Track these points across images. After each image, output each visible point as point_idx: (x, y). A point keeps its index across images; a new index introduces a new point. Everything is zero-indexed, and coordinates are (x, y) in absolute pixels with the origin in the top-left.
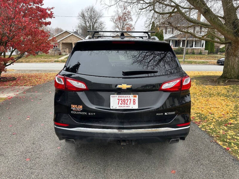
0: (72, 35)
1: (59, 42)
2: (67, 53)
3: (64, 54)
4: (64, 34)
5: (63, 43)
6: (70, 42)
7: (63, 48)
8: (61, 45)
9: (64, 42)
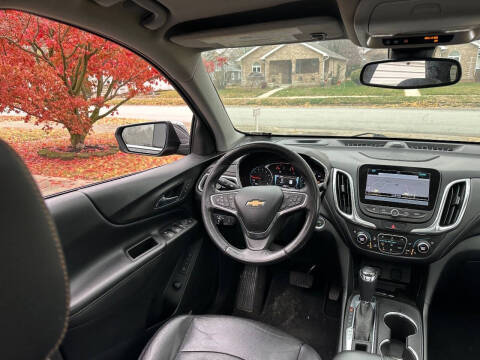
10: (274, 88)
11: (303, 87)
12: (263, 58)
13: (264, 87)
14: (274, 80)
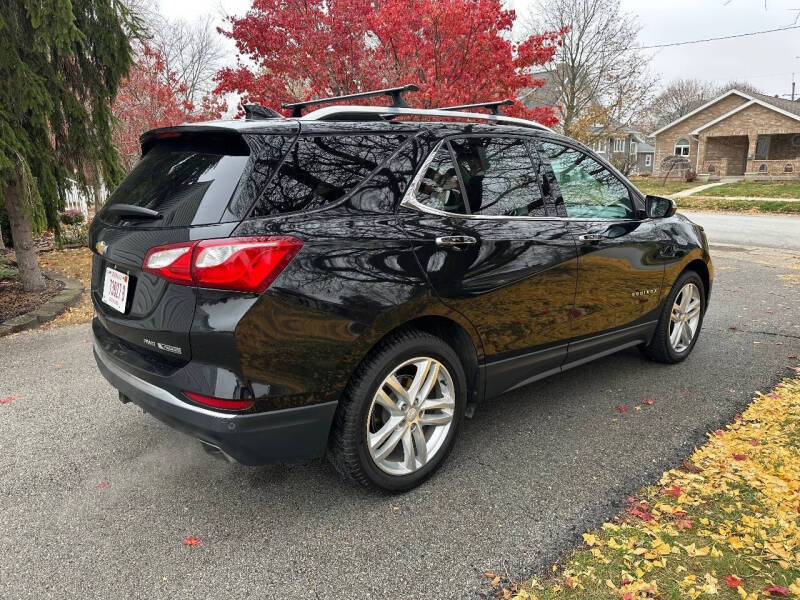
0: (756, 104)
1: (697, 136)
2: (719, 174)
3: (707, 178)
4: (722, 107)
5: (710, 140)
6: (742, 134)
7: (707, 158)
8: (701, 147)
9: (716, 134)
10: (710, 181)
11: (764, 182)
12: (696, 132)
13: (691, 179)
14: (711, 170)
